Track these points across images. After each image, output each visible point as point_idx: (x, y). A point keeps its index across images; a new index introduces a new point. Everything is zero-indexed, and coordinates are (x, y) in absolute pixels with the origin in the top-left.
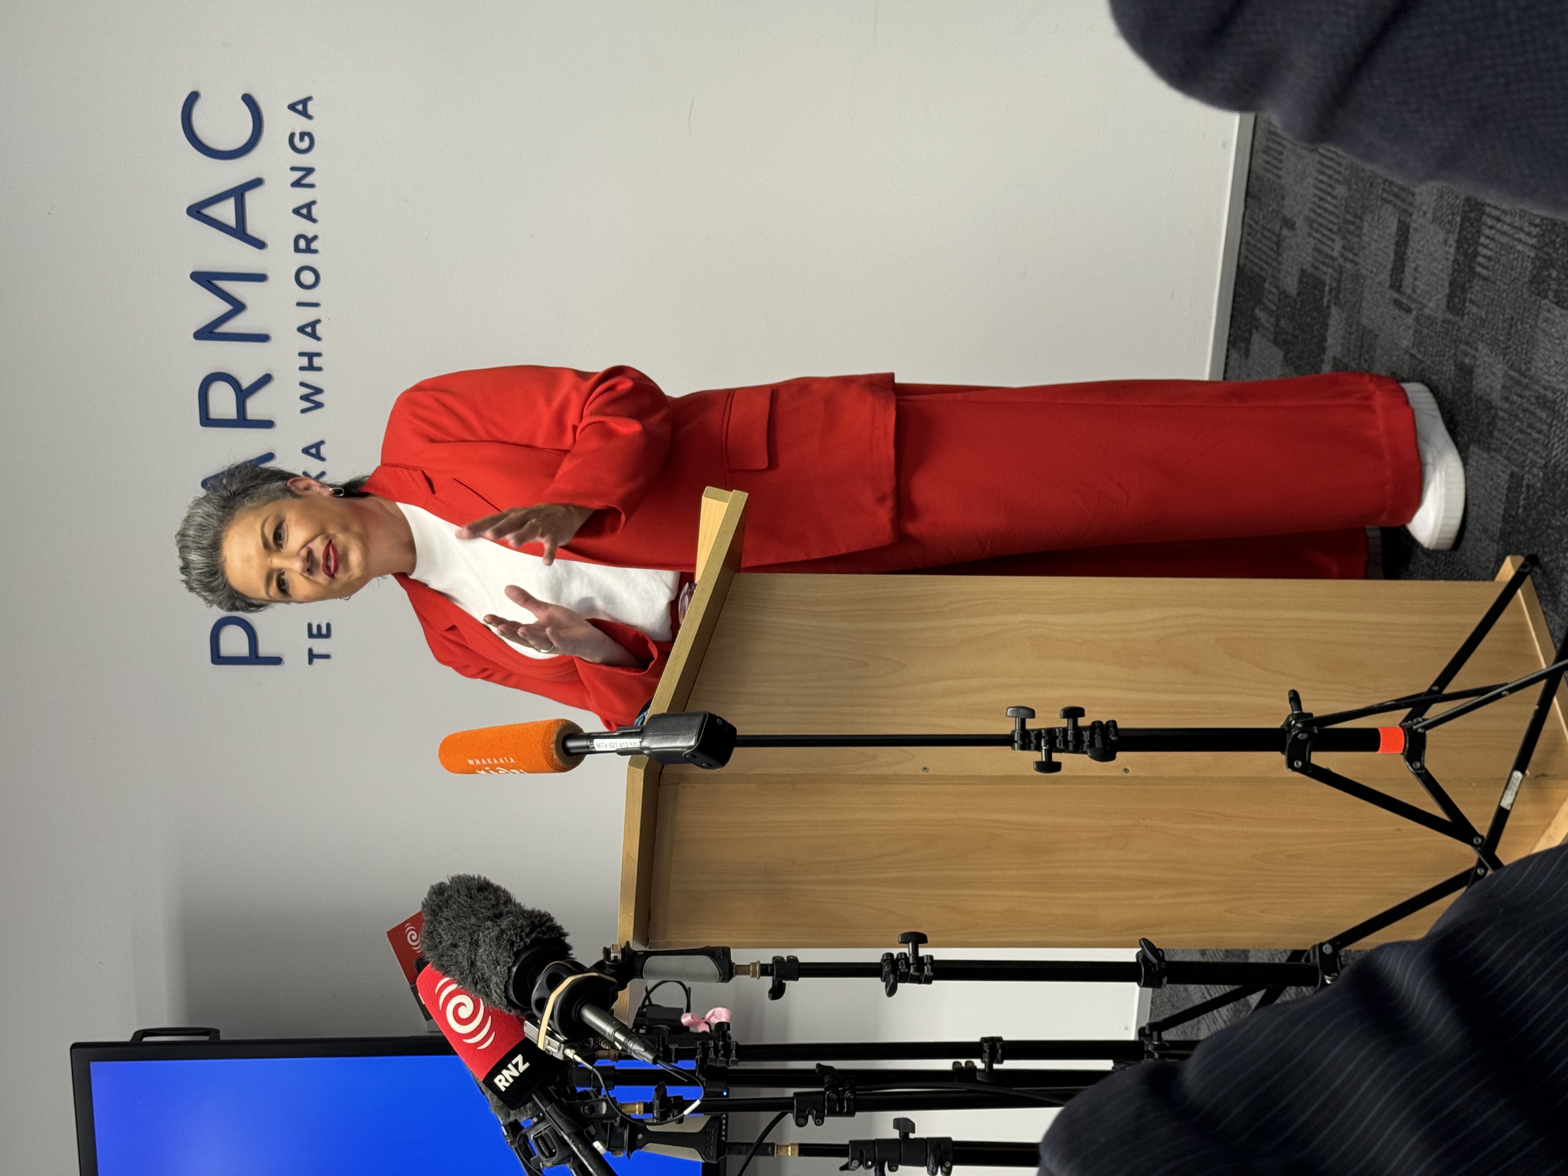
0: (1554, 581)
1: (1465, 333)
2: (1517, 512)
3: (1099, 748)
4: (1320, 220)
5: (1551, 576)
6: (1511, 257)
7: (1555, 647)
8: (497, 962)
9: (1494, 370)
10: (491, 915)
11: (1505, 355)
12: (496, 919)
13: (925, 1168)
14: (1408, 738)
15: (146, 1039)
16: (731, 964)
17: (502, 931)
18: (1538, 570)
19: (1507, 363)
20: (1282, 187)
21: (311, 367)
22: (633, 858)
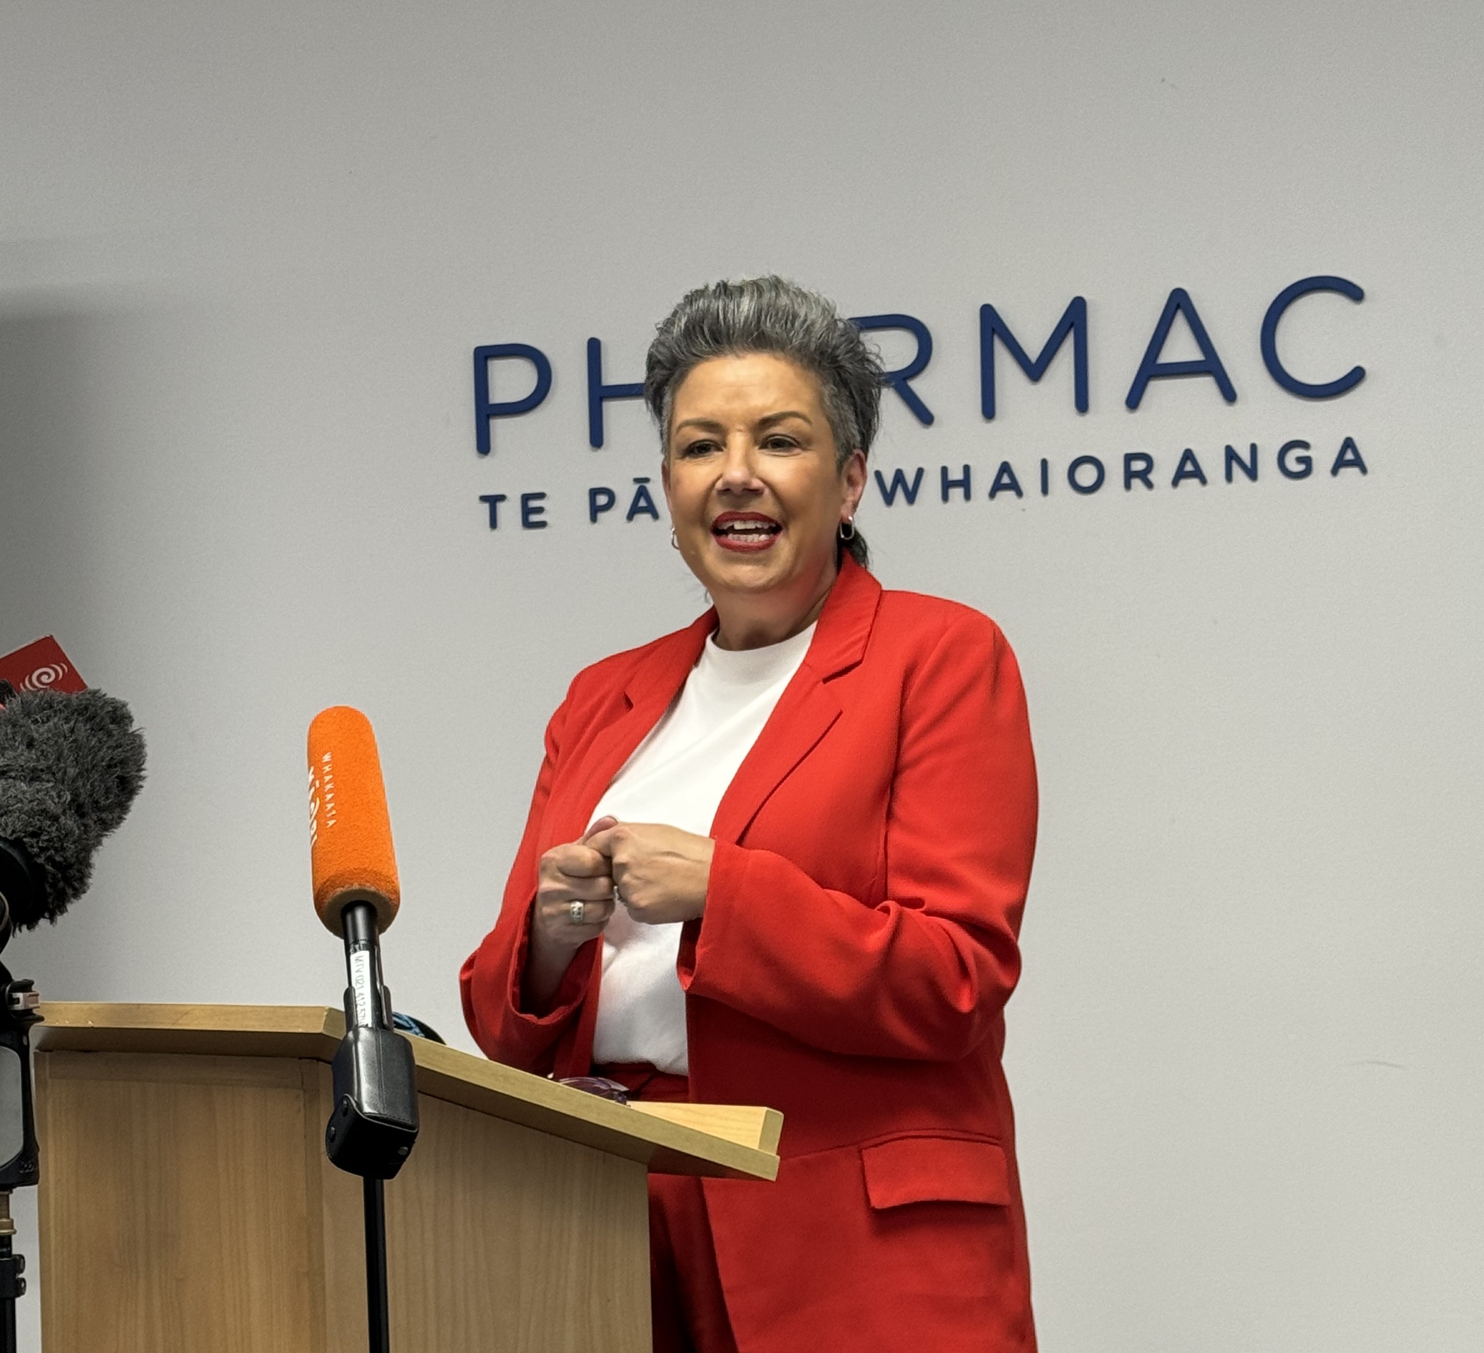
12: (74, 807)
16: (10, 1188)
21: (947, 485)
22: (180, 1021)
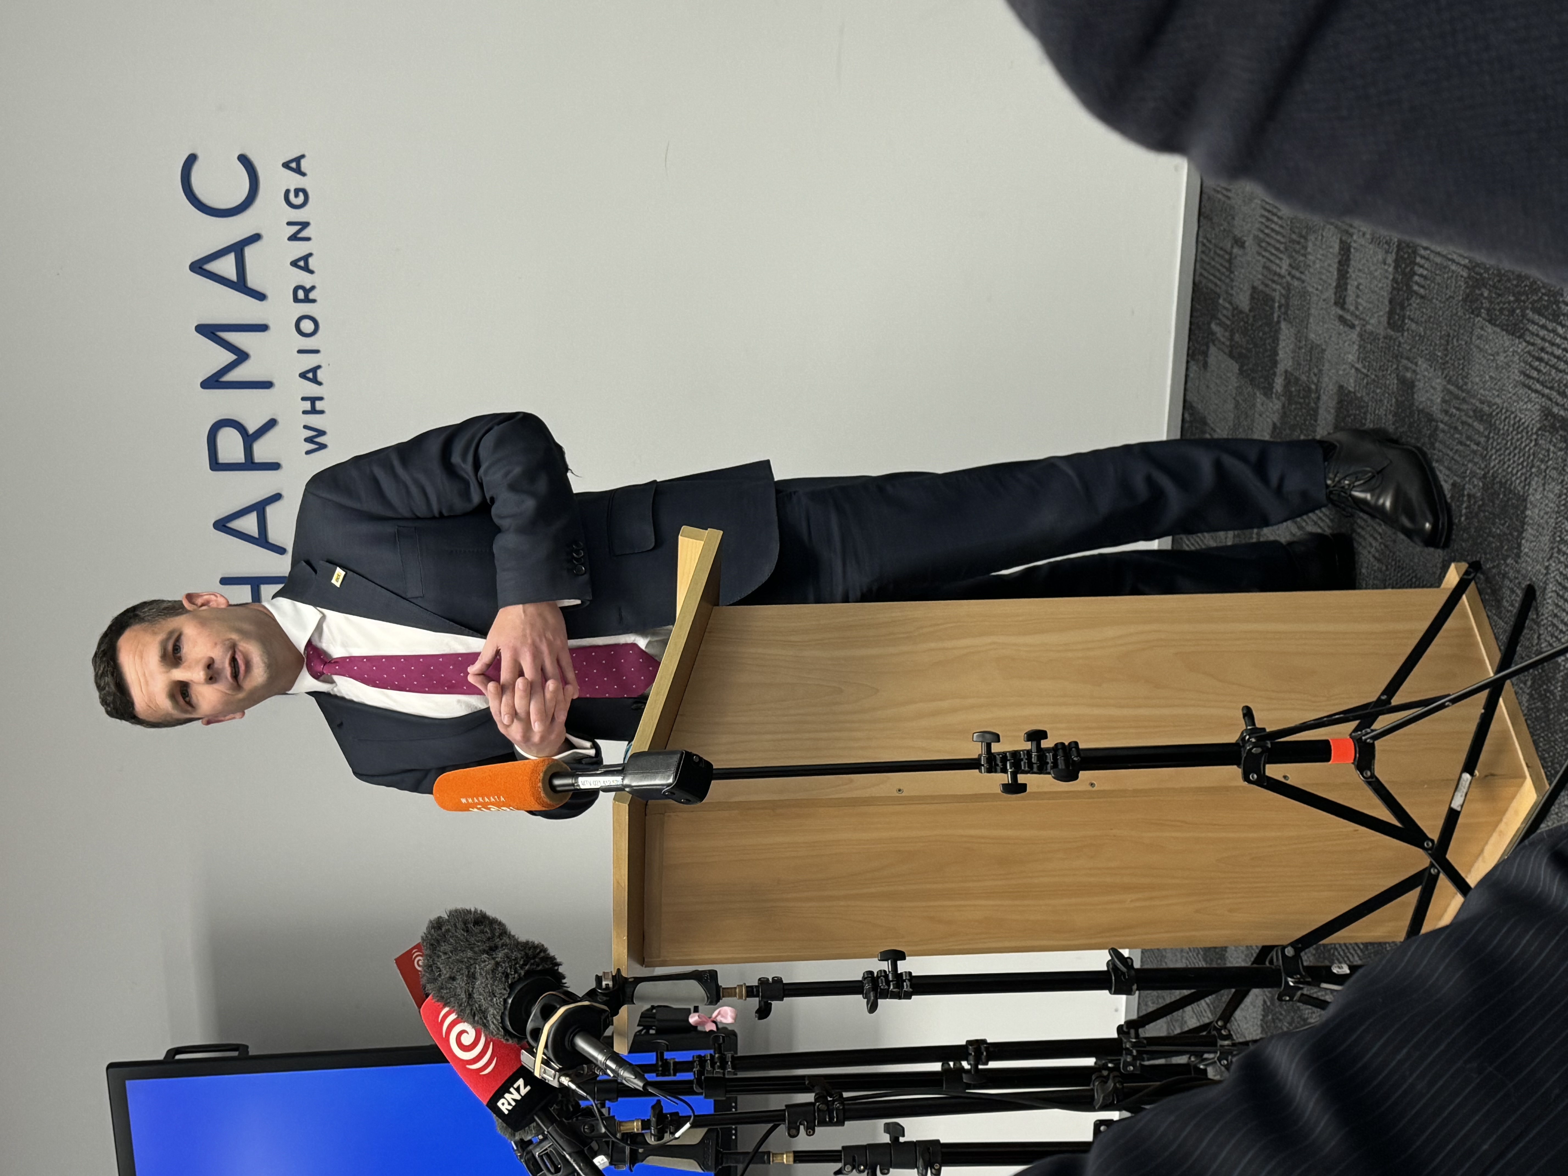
0: (1497, 587)
1: (1405, 349)
2: (1460, 520)
3: (1062, 769)
4: (1268, 239)
5: (1494, 582)
6: (1446, 276)
7: (1500, 649)
8: (493, 994)
9: (1433, 384)
10: (487, 949)
11: (1443, 369)
12: (491, 953)
13: (916, 1170)
14: (1357, 749)
15: (178, 1057)
16: (718, 987)
17: (497, 964)
18: (1482, 576)
19: (1445, 378)
20: (1232, 207)
21: (314, 411)
22: (623, 886)
